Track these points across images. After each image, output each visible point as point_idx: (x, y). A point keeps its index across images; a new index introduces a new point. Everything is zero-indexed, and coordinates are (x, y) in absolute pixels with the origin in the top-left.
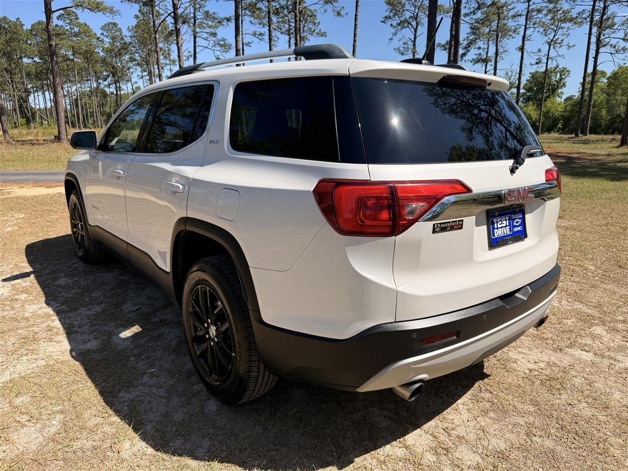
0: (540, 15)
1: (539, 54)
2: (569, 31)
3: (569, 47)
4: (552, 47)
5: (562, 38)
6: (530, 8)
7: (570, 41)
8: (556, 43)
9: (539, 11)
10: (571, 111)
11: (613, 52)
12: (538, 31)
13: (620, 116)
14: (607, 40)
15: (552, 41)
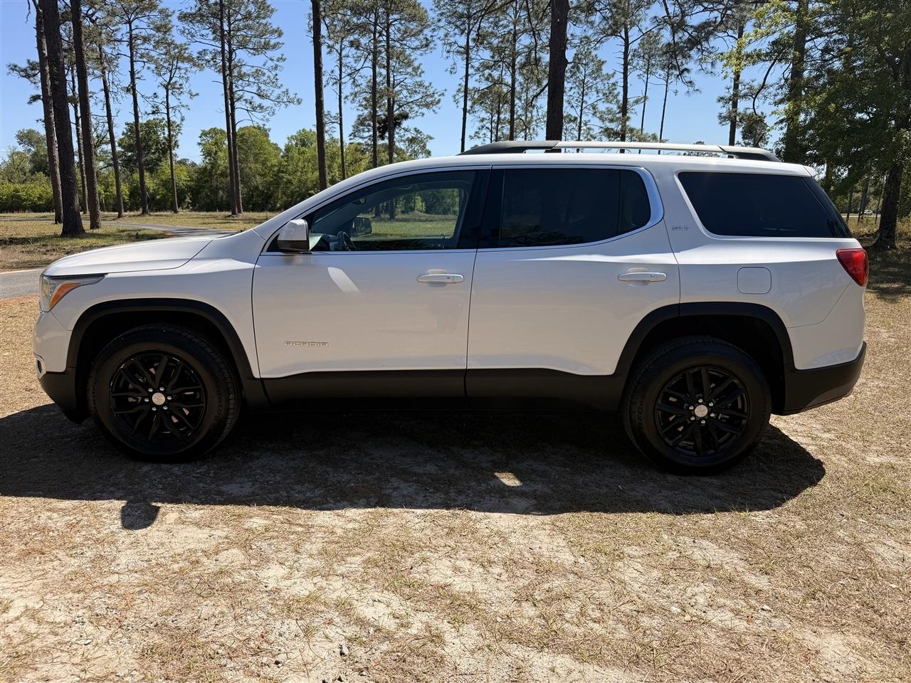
0: (146, 46)
1: (155, 100)
2: (189, 74)
3: (192, 96)
4: (170, 92)
5: (181, 82)
6: (134, 32)
7: (191, 88)
8: (174, 88)
9: (146, 39)
10: (198, 180)
11: (249, 109)
12: (148, 68)
13: (257, 188)
14: (241, 93)
15: (169, 83)
